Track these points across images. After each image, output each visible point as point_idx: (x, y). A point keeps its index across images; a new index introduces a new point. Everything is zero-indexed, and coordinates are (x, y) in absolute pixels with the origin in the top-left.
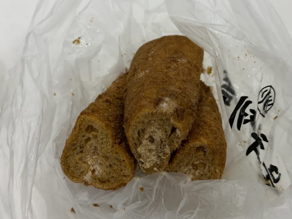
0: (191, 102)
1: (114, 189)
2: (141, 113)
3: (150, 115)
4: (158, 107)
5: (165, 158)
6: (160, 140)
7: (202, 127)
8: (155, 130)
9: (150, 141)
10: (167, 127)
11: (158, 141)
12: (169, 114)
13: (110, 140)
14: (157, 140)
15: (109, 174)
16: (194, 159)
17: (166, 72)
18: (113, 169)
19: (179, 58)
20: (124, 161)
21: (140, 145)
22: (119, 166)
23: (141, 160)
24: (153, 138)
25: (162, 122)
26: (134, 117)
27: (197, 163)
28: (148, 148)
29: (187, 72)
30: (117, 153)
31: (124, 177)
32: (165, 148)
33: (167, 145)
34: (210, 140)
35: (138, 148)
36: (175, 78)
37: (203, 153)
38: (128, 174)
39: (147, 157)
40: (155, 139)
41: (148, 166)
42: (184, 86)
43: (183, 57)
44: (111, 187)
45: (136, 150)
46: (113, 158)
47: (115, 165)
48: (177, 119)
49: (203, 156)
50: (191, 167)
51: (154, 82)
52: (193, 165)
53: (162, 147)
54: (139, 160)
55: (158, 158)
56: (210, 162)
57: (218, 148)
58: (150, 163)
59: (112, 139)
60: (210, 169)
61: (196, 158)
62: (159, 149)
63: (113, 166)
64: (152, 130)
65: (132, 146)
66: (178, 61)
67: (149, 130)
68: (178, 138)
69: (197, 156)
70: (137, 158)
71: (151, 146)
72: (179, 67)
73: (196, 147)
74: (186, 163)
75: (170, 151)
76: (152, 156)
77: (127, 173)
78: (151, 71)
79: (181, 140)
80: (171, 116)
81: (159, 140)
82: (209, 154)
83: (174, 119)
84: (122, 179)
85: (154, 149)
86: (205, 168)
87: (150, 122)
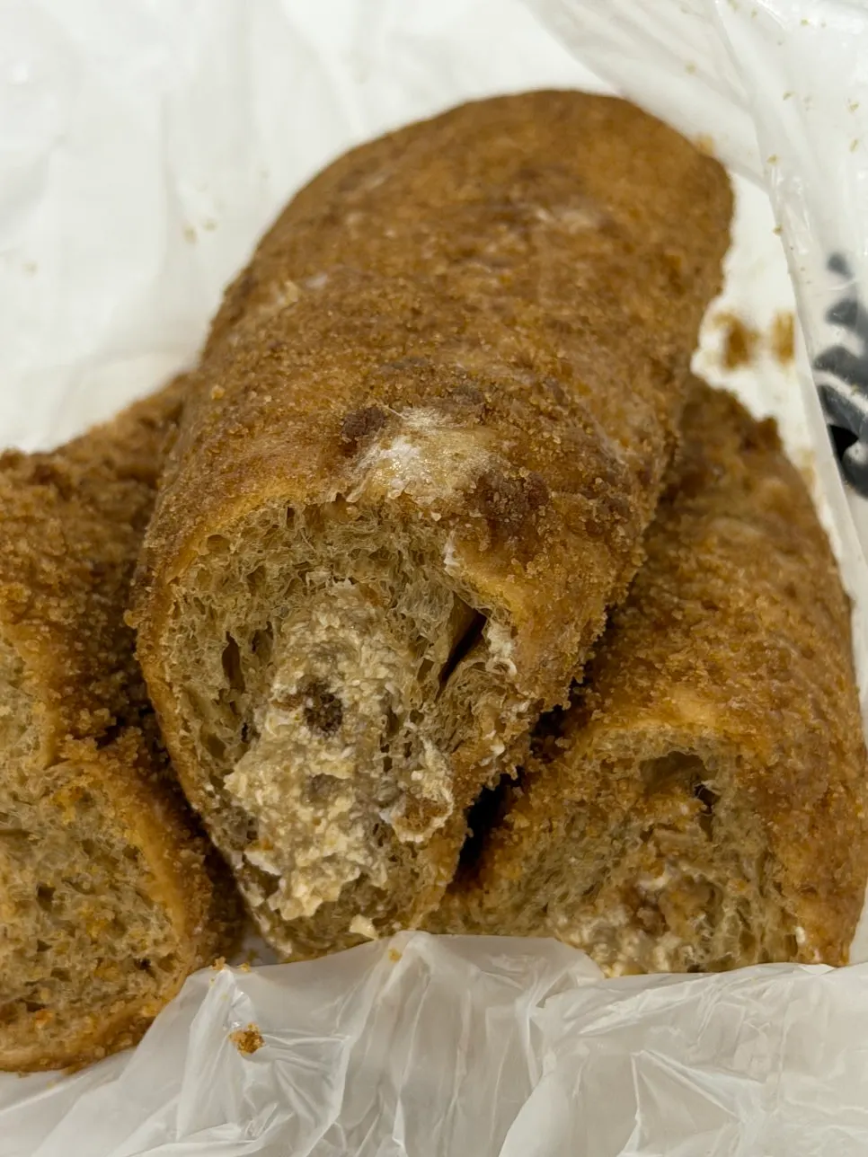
0: (597, 452)
1: (72, 1064)
2: (236, 512)
3: (301, 522)
4: (355, 465)
5: (419, 839)
6: (377, 708)
7: (687, 634)
8: (341, 634)
9: (311, 718)
10: (422, 613)
11: (364, 718)
12: (426, 511)
13: (40, 709)
14: (363, 708)
15: (32, 953)
16: (633, 857)
17: (443, 278)
18: (66, 917)
19: (546, 204)
20: (133, 854)
21: (244, 747)
22: (103, 898)
23: (258, 858)
24: (331, 698)
25: (386, 576)
26: (189, 540)
27: (661, 882)
28: (301, 768)
29: (590, 281)
30: (84, 800)
31: (141, 977)
32: (419, 768)
33: (428, 746)
34: (735, 705)
35: (230, 772)
36: (497, 309)
37: (691, 809)
38: (164, 952)
39: (298, 839)
40: (347, 703)
41: (303, 899)
42: (554, 355)
43: (574, 199)
44: (52, 1049)
45: (218, 784)
46: (62, 838)
47: (77, 887)
48: (488, 551)
49: (695, 826)
50: (619, 917)
51: (350, 329)
52: (633, 899)
53: (398, 757)
54: (247, 864)
55: (373, 844)
56: (751, 871)
57: (800, 766)
58: (319, 882)
59: (53, 705)
60: (747, 925)
61: (651, 845)
62: (374, 775)
63: (62, 898)
64: (322, 636)
65: (186, 756)
66: (537, 221)
67: (295, 633)
68: (500, 691)
69: (659, 833)
70: (227, 849)
71: (324, 755)
72: (533, 250)
73: (643, 765)
74: (580, 881)
75: (457, 791)
76: (334, 830)
77: (156, 942)
78: (339, 280)
79: (523, 707)
80: (442, 524)
81: (370, 706)
82: (736, 811)
83: (467, 543)
84: (124, 989)
85: (343, 773)
86: (712, 920)
87: (302, 575)
